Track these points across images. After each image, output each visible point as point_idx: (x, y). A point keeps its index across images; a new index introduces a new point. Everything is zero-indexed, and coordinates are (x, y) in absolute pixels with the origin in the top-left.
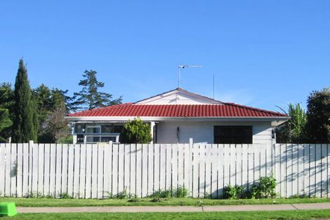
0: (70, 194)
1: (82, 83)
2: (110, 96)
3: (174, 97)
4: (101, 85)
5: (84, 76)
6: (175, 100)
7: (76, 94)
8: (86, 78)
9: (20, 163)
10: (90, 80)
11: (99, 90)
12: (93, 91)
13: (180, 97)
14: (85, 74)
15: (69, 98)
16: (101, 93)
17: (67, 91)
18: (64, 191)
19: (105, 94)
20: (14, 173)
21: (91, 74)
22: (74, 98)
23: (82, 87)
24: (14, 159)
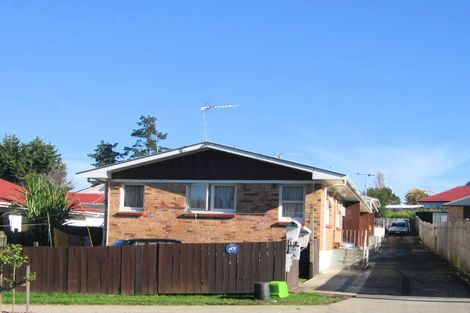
4: (162, 137)
5: (140, 124)
7: (127, 149)
14: (140, 121)
15: (118, 154)
17: (116, 144)
22: (126, 154)
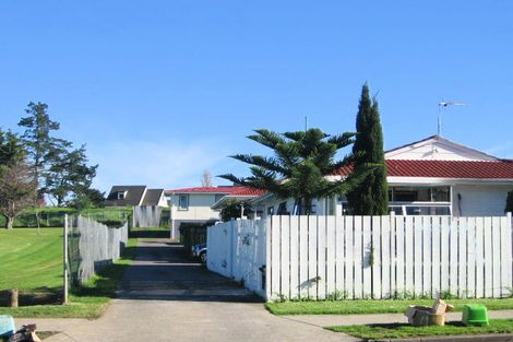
0: (453, 292)
1: (24, 122)
2: (69, 144)
3: (428, 149)
6: (431, 153)
8: (30, 115)
9: (376, 246)
10: (39, 118)
11: (52, 134)
12: (42, 136)
13: (439, 149)
16: (55, 140)
18: (445, 288)
19: (60, 140)
20: (369, 261)
21: (40, 109)
23: (24, 129)
24: (367, 241)
